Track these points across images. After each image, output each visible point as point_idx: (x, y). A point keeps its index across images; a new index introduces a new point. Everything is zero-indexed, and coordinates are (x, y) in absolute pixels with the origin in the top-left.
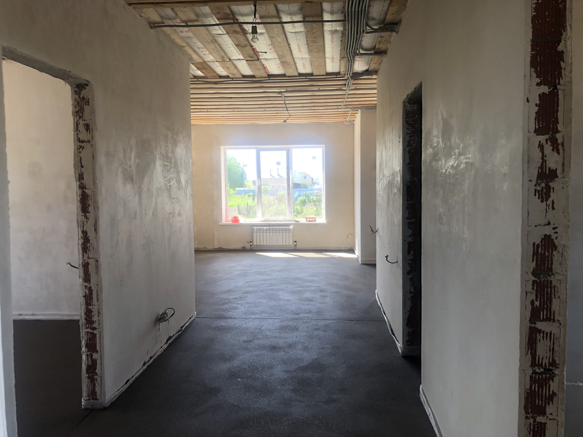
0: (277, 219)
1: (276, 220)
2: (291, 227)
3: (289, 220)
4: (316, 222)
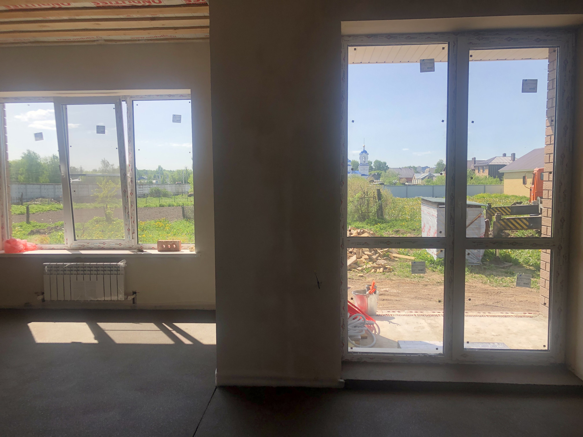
1: (102, 245)
2: (121, 263)
3: (129, 246)
4: (179, 251)
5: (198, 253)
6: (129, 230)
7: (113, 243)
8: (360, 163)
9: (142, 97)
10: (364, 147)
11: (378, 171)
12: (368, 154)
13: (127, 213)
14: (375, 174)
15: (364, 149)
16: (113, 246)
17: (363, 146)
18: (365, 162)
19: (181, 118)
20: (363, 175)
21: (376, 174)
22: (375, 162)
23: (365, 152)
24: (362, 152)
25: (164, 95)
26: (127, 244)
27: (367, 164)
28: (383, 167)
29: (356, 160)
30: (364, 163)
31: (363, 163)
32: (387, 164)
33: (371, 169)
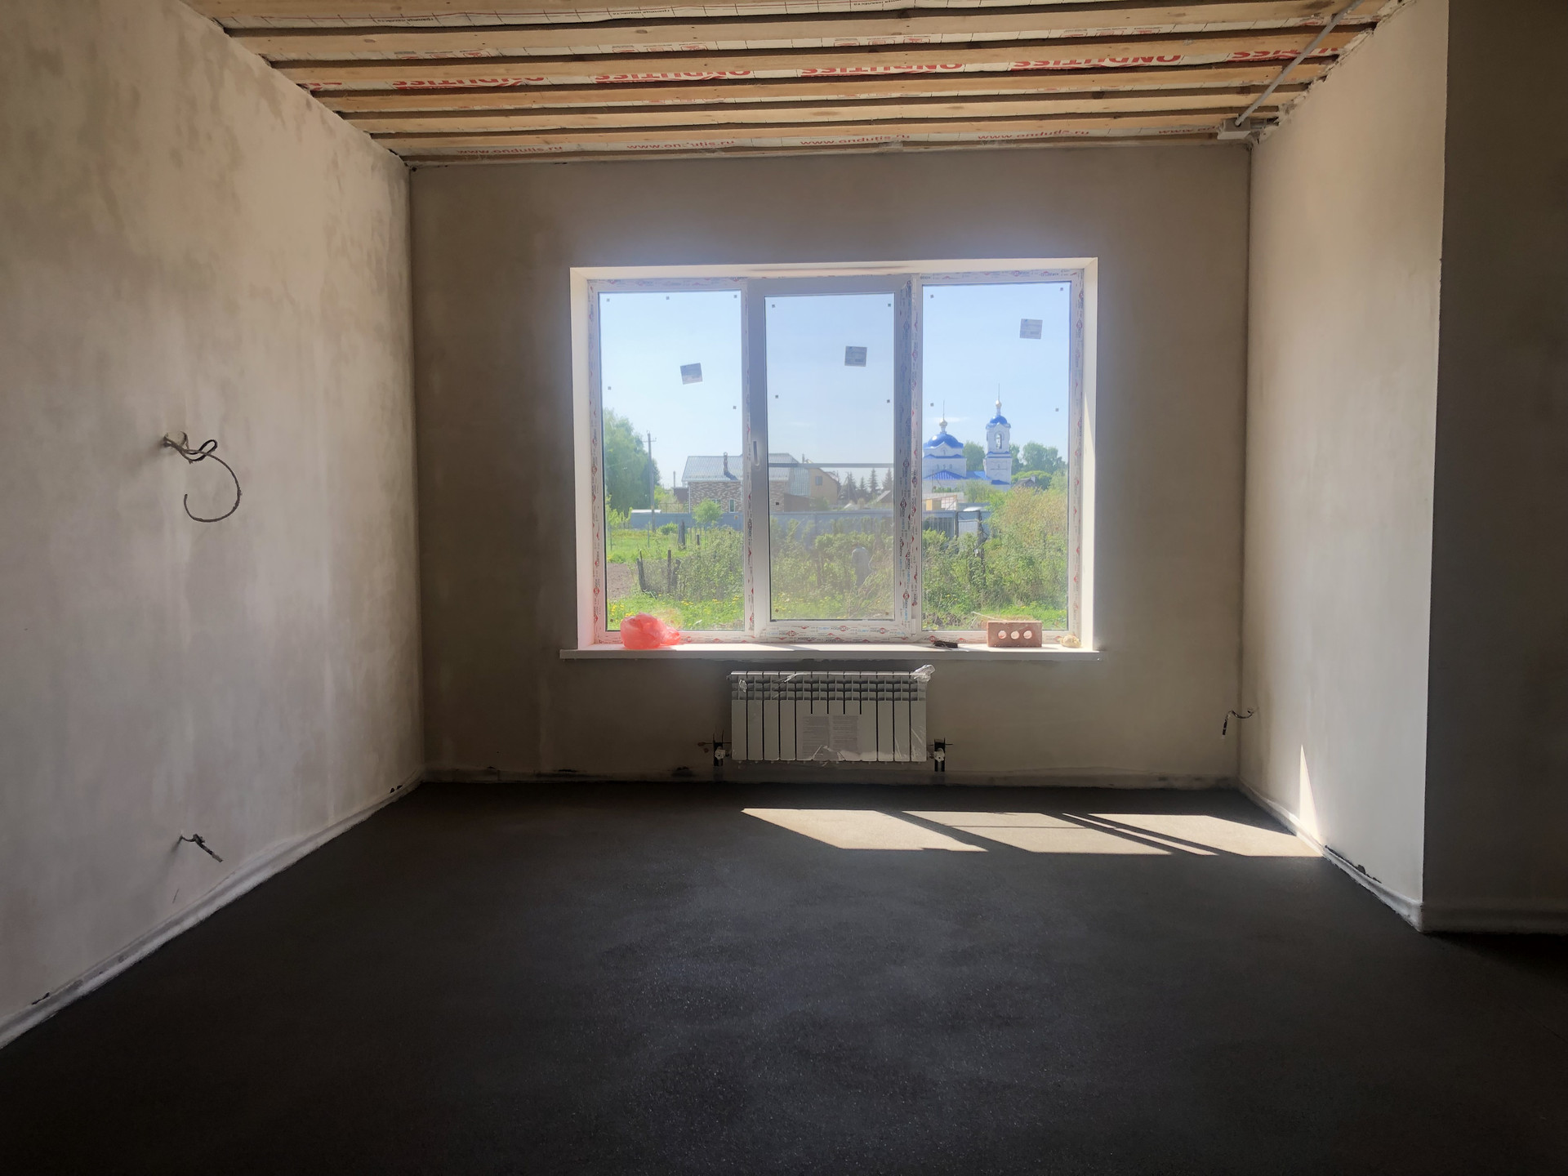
0: (843, 628)
1: (837, 633)
2: (921, 674)
3: (903, 636)
4: (1040, 646)
5: (1103, 649)
6: (906, 596)
7: (864, 628)
8: (986, 452)
9: (947, 277)
10: (999, 407)
11: (1036, 472)
12: (1010, 427)
13: (904, 554)
14: (1030, 480)
15: (999, 412)
16: (865, 634)
17: (997, 405)
18: (1001, 447)
19: (1041, 326)
20: (996, 482)
21: (1034, 479)
22: (1025, 448)
23: (1000, 420)
24: (994, 421)
25: (1003, 272)
26: (899, 631)
27: (1007, 453)
28: (1048, 460)
29: (976, 443)
30: (1001, 451)
31: (995, 451)
32: (1058, 453)
33: (1017, 467)
